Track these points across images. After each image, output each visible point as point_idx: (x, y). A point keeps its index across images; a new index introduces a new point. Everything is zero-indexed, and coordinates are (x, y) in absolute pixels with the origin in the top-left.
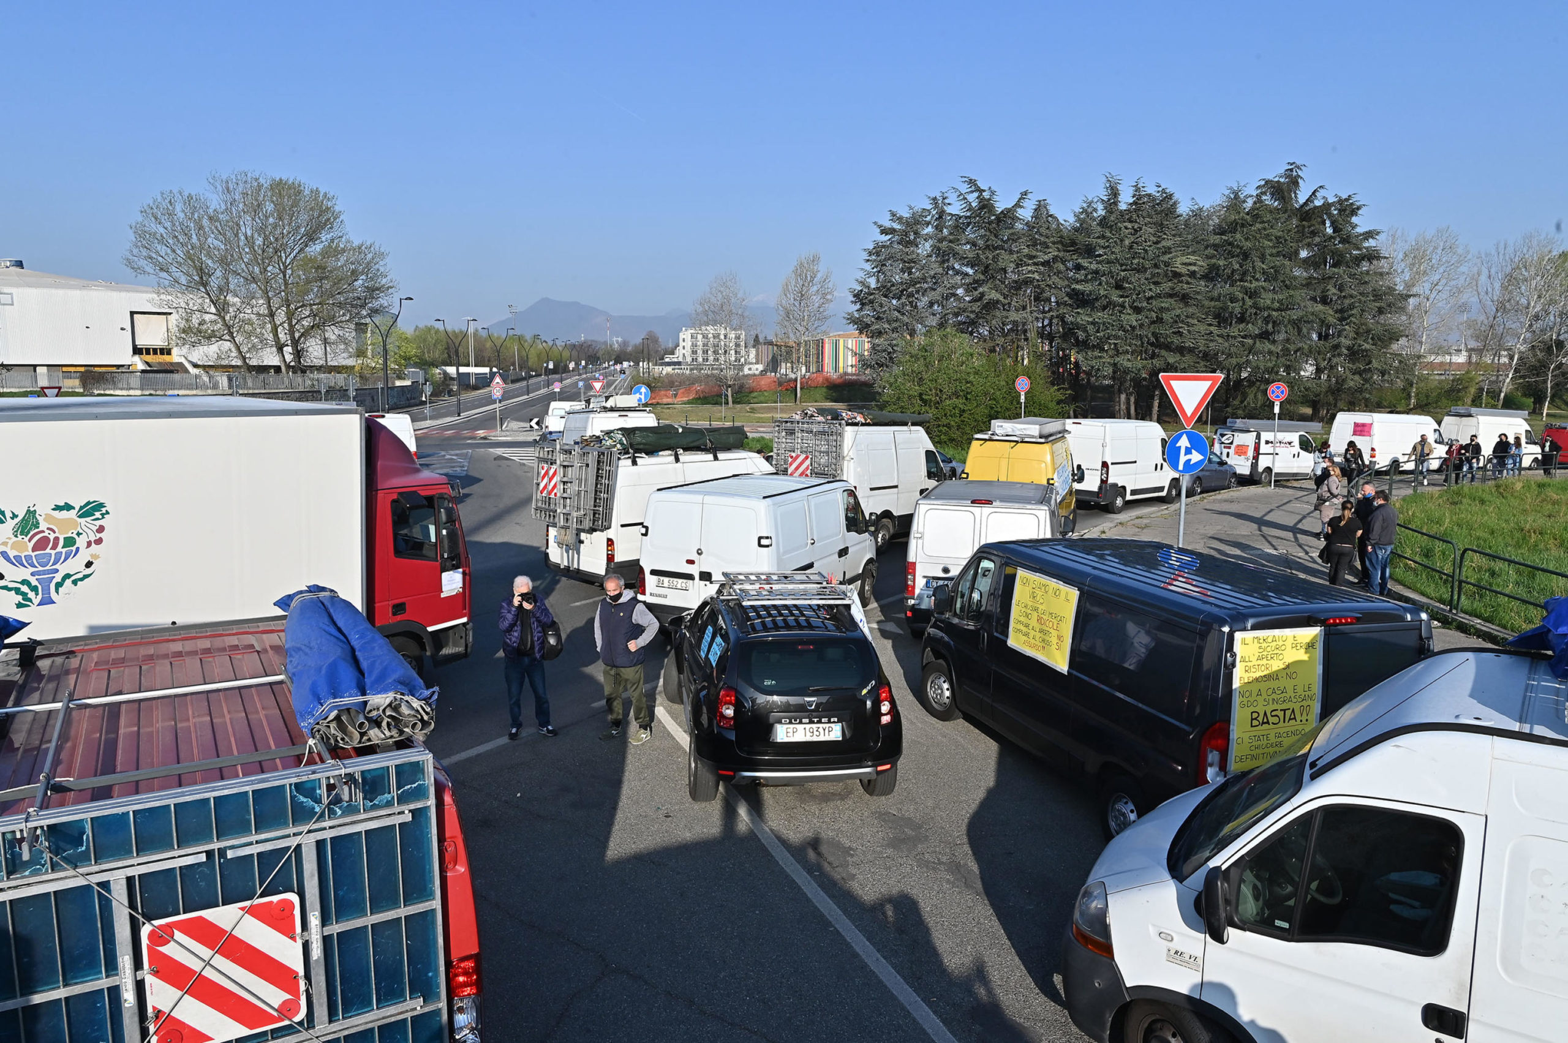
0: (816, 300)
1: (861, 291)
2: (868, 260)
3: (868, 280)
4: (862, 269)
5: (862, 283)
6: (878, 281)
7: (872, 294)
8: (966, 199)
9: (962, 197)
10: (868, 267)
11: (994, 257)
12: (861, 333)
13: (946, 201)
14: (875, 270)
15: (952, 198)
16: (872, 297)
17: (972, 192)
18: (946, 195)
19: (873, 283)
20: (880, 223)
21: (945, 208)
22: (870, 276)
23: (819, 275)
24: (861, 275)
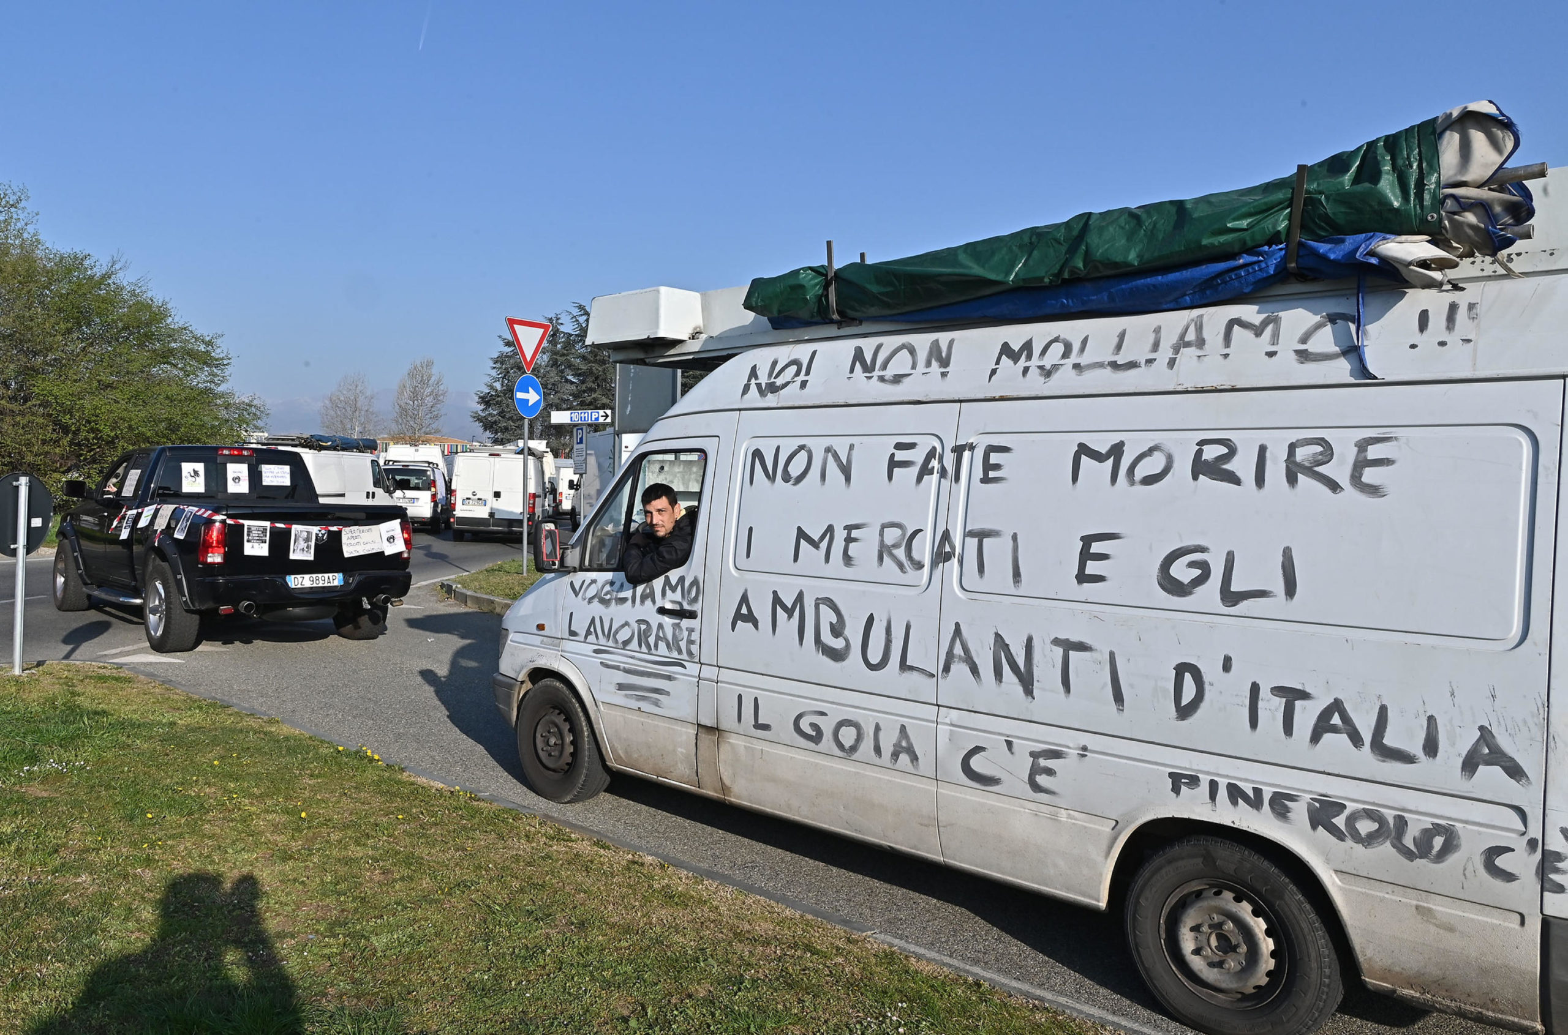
0: (429, 401)
1: (489, 393)
2: (494, 368)
3: (494, 384)
4: (489, 375)
5: (491, 387)
6: (502, 385)
7: (499, 396)
8: (577, 321)
9: (574, 320)
10: (494, 373)
11: (604, 370)
12: (485, 430)
13: (560, 321)
14: (500, 376)
15: (565, 319)
16: (499, 399)
17: (581, 315)
18: (559, 316)
19: (498, 385)
20: (504, 337)
21: (559, 327)
22: (496, 380)
23: (433, 379)
24: (488, 380)
